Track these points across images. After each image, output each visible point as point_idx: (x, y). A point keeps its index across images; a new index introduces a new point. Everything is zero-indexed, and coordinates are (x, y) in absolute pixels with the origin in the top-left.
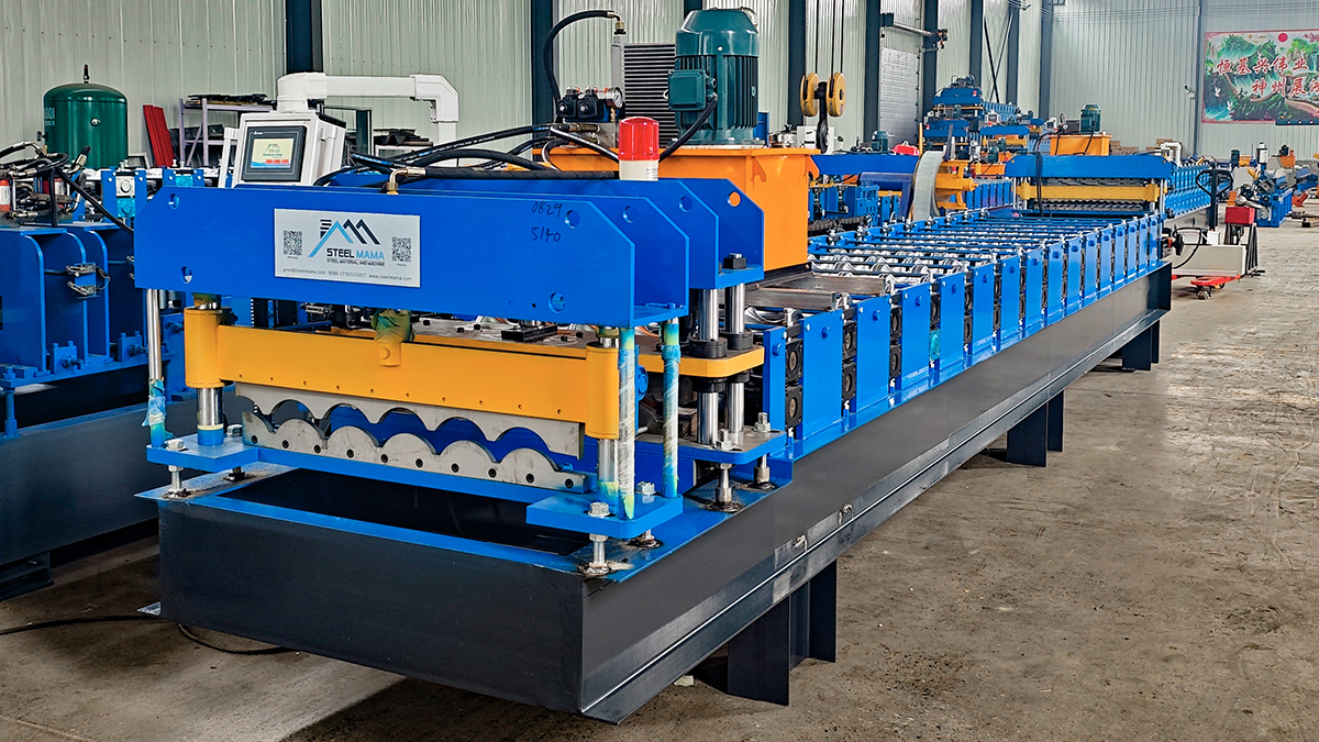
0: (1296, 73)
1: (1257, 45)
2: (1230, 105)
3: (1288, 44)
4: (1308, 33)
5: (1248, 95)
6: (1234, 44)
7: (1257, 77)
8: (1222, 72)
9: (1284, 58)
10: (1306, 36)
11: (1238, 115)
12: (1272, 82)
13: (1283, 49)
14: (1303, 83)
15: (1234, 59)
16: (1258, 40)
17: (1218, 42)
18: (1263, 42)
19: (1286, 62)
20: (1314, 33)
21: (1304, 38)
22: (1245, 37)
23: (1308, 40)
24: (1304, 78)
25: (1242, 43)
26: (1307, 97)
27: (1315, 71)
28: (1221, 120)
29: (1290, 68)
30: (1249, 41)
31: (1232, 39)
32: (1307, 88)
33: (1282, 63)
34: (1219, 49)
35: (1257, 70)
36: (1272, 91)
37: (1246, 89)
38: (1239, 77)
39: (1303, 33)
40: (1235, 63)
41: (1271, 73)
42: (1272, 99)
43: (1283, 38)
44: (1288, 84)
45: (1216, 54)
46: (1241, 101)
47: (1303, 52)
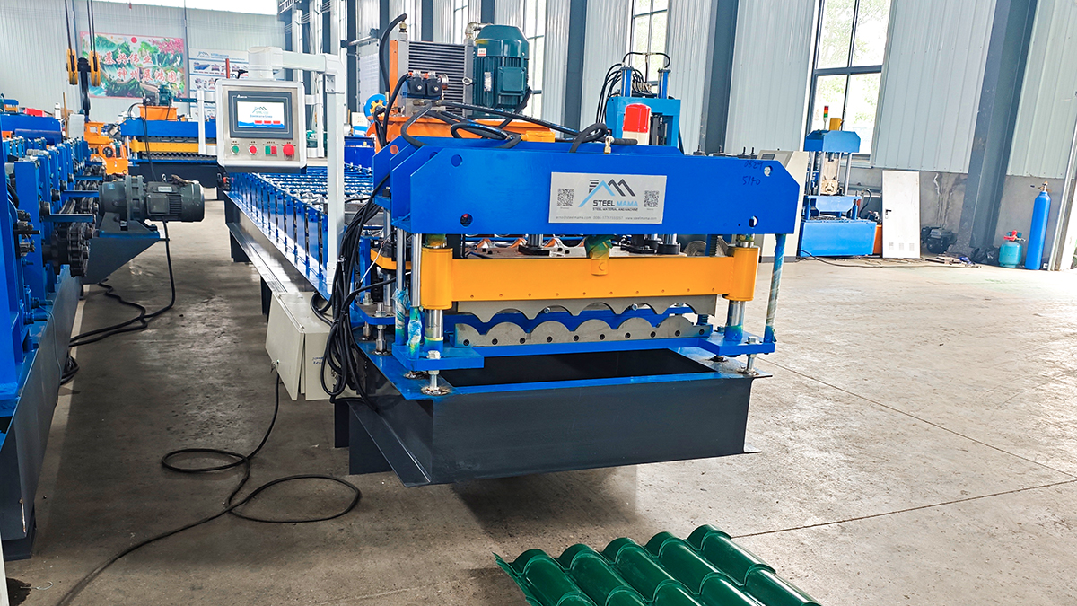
0: (145, 66)
1: (117, 44)
2: (103, 85)
3: (138, 45)
4: (150, 39)
5: (115, 79)
6: (102, 42)
7: (119, 66)
11: (110, 92)
12: (129, 70)
13: (134, 48)
14: (151, 74)
15: (103, 52)
16: (117, 40)
18: (121, 42)
19: (138, 57)
20: (155, 39)
21: (148, 42)
22: (109, 38)
23: (150, 43)
24: (151, 70)
25: (107, 42)
26: (154, 83)
27: (157, 65)
28: (100, 95)
29: (141, 62)
30: (111, 40)
31: (100, 39)
32: (153, 75)
33: (136, 58)
35: (119, 62)
36: (131, 77)
37: (113, 74)
38: (108, 66)
39: (147, 38)
40: (103, 55)
41: (129, 64)
42: (132, 82)
43: (134, 40)
44: (141, 73)
46: (111, 83)
47: (148, 52)
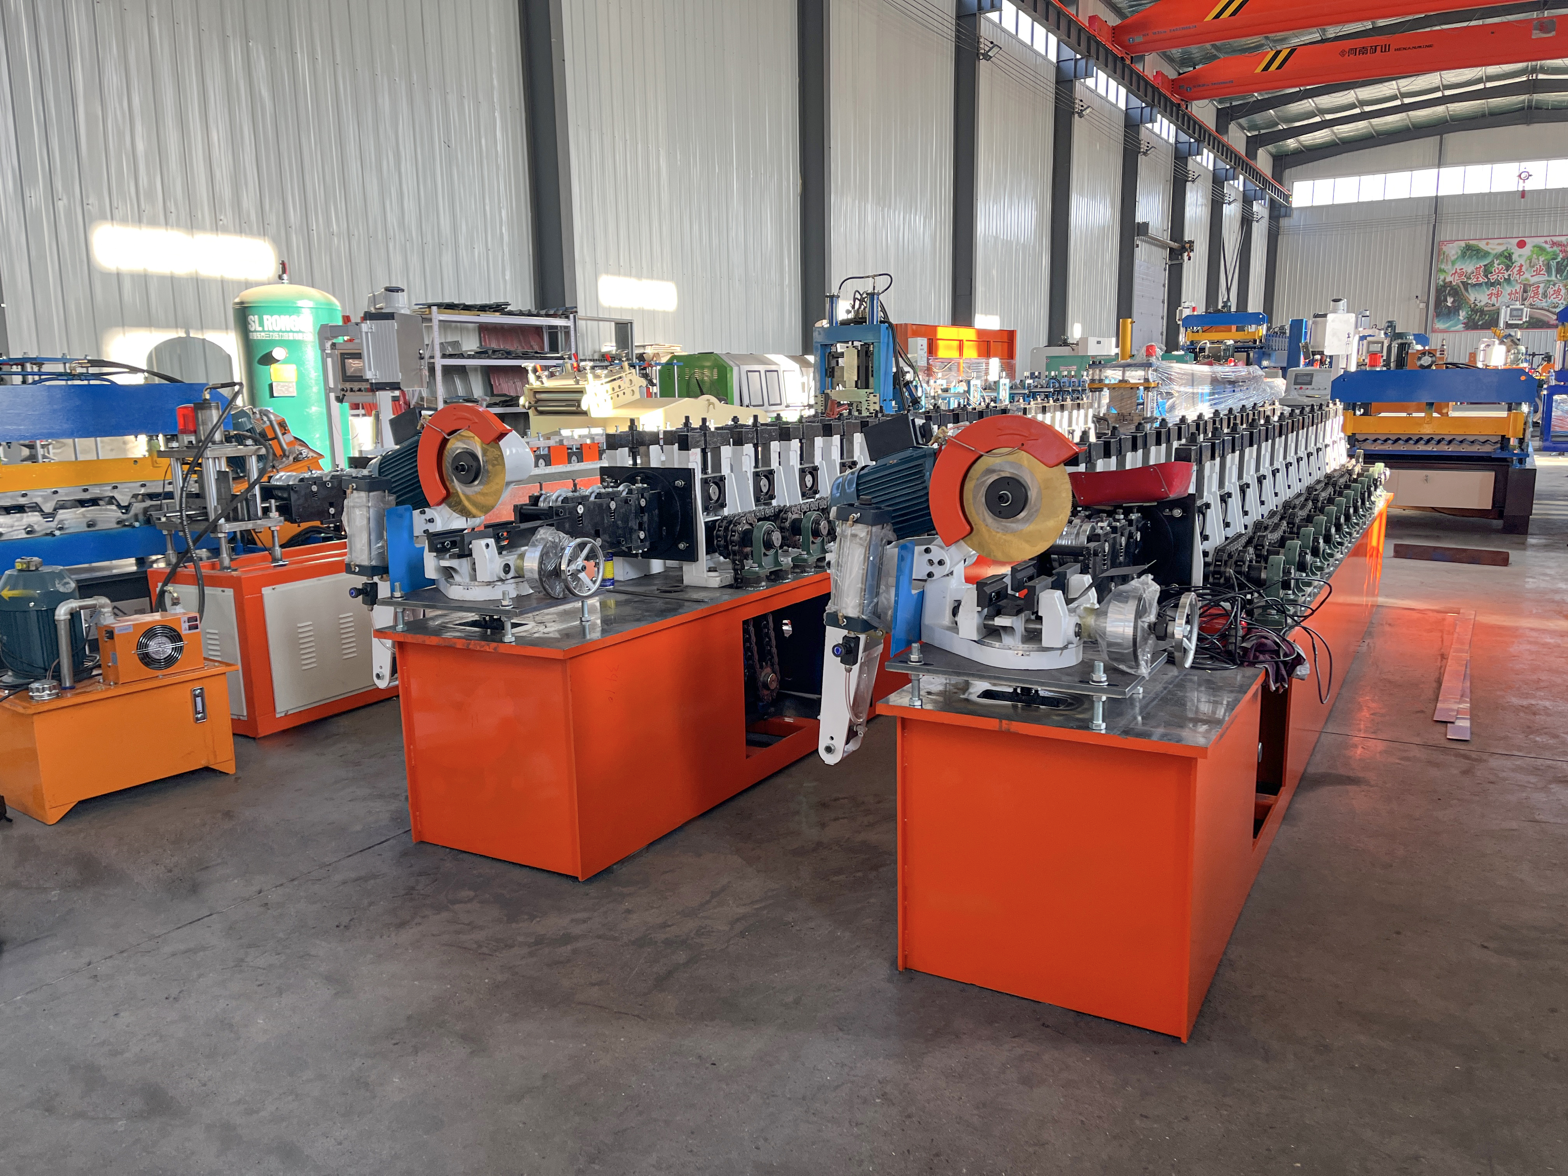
0: (1533, 280)
1: (1494, 252)
3: (1526, 251)
4: (1548, 239)
5: (1483, 304)
6: (1471, 252)
7: (1492, 284)
8: (1455, 281)
9: (1521, 266)
10: (1546, 242)
11: (1471, 324)
12: (1508, 289)
13: (1520, 256)
14: (1541, 291)
15: (1469, 267)
16: (1495, 247)
17: (1453, 250)
18: (1500, 249)
19: (1524, 269)
20: (1555, 239)
21: (1544, 245)
22: (1482, 245)
23: (1547, 246)
24: (1542, 285)
25: (1479, 250)
26: (1544, 304)
27: (1553, 278)
28: (1453, 329)
29: (1527, 275)
30: (1486, 248)
31: (1468, 248)
32: (1545, 295)
33: (1520, 271)
34: (1453, 258)
35: (1493, 278)
36: (1507, 299)
37: (1480, 297)
38: (1474, 286)
39: (1543, 239)
40: (1469, 271)
41: (1508, 280)
43: (1522, 244)
44: (1525, 291)
45: (1450, 263)
46: (1476, 310)
47: (1541, 259)
